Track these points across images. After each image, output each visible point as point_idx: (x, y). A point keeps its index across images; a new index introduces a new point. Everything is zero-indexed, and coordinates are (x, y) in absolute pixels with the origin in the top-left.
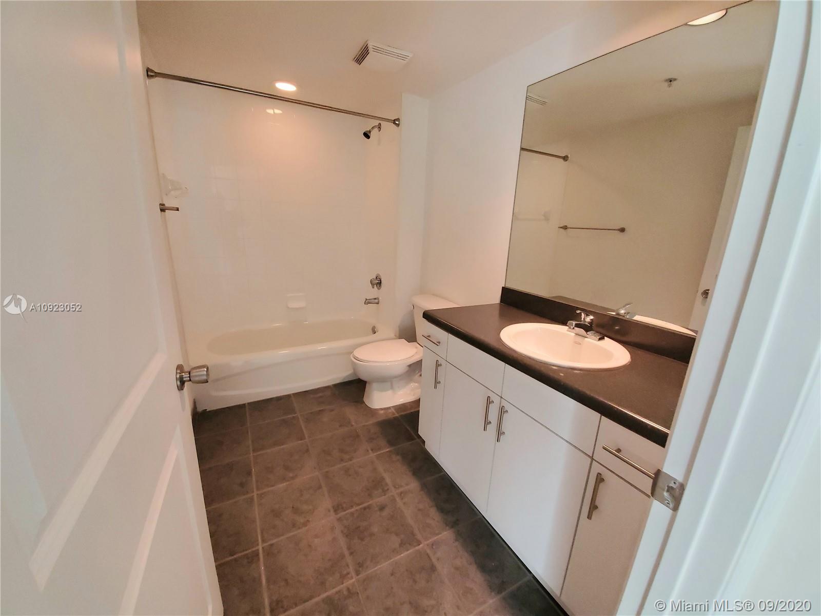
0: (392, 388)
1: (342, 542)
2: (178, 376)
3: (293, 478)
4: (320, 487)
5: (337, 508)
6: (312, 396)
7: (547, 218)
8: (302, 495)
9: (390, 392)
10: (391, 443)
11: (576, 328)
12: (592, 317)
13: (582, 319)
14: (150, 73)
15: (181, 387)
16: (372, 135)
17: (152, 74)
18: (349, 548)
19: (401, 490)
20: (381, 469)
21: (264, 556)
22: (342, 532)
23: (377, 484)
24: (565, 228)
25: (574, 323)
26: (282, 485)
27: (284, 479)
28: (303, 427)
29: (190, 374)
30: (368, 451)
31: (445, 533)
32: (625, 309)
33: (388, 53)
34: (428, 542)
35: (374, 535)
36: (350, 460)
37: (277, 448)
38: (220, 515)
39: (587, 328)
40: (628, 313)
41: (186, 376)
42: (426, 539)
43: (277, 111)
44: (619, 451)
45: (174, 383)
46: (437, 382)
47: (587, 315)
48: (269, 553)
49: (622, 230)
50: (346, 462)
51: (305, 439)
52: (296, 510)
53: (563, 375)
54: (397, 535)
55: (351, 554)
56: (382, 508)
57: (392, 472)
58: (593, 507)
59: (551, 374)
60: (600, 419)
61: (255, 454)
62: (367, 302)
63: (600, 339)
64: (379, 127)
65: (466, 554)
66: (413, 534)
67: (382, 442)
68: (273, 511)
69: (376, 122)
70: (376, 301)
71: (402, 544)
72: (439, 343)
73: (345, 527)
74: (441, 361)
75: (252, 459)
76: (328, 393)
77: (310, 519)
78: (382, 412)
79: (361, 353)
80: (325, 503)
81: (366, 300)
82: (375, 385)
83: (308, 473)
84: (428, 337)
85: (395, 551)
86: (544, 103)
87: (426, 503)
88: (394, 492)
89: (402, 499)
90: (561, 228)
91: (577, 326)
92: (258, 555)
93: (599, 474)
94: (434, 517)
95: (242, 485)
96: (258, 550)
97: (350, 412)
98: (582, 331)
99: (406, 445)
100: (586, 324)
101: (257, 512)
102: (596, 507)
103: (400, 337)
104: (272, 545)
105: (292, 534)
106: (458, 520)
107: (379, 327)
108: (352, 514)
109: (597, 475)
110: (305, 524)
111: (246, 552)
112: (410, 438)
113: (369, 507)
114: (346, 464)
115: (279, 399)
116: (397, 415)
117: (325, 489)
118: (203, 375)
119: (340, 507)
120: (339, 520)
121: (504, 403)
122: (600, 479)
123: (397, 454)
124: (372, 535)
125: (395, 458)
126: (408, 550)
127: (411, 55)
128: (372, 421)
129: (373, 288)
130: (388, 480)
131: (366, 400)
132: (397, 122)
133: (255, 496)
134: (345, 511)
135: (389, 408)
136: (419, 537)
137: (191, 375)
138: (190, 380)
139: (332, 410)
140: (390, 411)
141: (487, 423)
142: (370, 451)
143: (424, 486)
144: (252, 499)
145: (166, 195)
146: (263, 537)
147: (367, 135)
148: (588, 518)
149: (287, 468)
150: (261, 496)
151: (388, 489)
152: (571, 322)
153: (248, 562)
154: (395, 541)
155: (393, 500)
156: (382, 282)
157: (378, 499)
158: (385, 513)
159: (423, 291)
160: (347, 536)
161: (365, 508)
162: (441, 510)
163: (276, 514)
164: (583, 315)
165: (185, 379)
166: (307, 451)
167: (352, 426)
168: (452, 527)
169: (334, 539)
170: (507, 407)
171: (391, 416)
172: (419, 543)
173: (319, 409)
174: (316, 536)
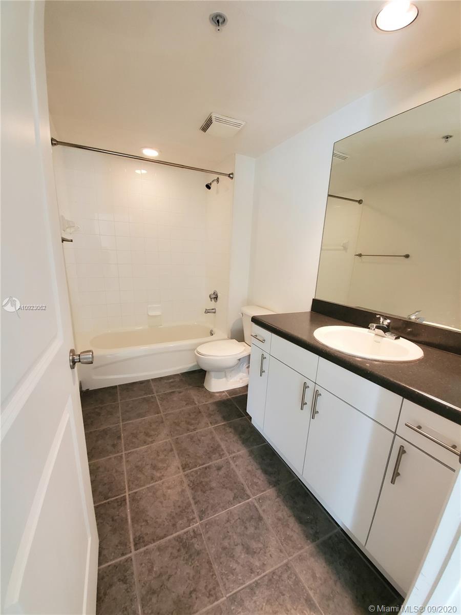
0: (226, 376)
1: (189, 493)
2: (71, 358)
3: (152, 442)
4: (172, 450)
5: (185, 467)
6: (166, 381)
7: (345, 248)
8: (158, 455)
9: (224, 379)
10: (225, 418)
11: (376, 329)
12: (388, 321)
13: (381, 323)
14: (54, 142)
15: (73, 367)
16: (212, 186)
17: (55, 143)
18: (194, 499)
19: (234, 455)
20: (218, 438)
21: (130, 501)
22: (189, 485)
23: (215, 450)
24: (360, 255)
25: (375, 325)
26: (144, 447)
27: (145, 442)
28: (159, 404)
29: (79, 356)
30: (208, 424)
31: (269, 490)
32: (416, 316)
33: (226, 122)
34: (255, 497)
35: (213, 489)
36: (194, 430)
37: (139, 420)
38: (98, 468)
39: (386, 330)
40: (418, 318)
41: (76, 358)
42: (254, 494)
43: (144, 172)
44: (420, 427)
45: (68, 364)
46: (262, 372)
47: (385, 319)
48: (134, 499)
49: (407, 256)
50: (191, 431)
51: (161, 413)
52: (154, 467)
53: (368, 365)
54: (231, 490)
55: (196, 503)
56: (219, 469)
57: (226, 441)
58: (396, 474)
59: (359, 364)
60: (402, 402)
61: (124, 423)
62: (207, 312)
63: (396, 338)
64: (218, 180)
65: (286, 509)
66: (243, 489)
67: (219, 418)
68: (137, 467)
69: (215, 177)
70: (213, 311)
71: (235, 498)
72: (264, 340)
73: (191, 481)
74: (266, 355)
75: (121, 427)
76: (177, 379)
77: (165, 474)
78: (218, 395)
79: (202, 350)
80: (176, 463)
81: (206, 310)
82: (213, 374)
83: (162, 439)
84: (255, 337)
85: (230, 503)
86: (345, 158)
87: (253, 466)
88: (228, 456)
89: (235, 462)
90: (357, 255)
91: (378, 327)
92: (125, 500)
93: (402, 447)
94: (260, 478)
95: (114, 446)
96: (125, 496)
97: (193, 394)
98: (381, 332)
99: (237, 420)
100: (384, 326)
101: (125, 467)
102: (398, 474)
103: (232, 338)
104: (136, 493)
105: (151, 485)
106: (278, 480)
107: (215, 330)
108: (196, 472)
109: (400, 448)
110: (160, 478)
111: (117, 497)
112: (240, 416)
113: (209, 467)
114: (191, 433)
115: (141, 382)
116: (229, 397)
117: (175, 452)
118: (90, 358)
119: (187, 466)
120: (186, 475)
121: (317, 388)
122: (402, 451)
123: (230, 427)
124: (211, 489)
125: (228, 430)
126: (240, 503)
127: (243, 123)
128: (211, 401)
129: (211, 301)
130: (223, 446)
131: (206, 385)
132: (230, 176)
133: (124, 456)
134: (190, 469)
135: (223, 392)
136: (248, 492)
137: (81, 357)
138: (80, 361)
139: (180, 392)
140: (224, 394)
141: (303, 404)
142: (209, 424)
143: (251, 453)
144: (121, 457)
145: (64, 231)
146: (129, 486)
147: (208, 187)
148: (391, 483)
149: (147, 434)
150: (127, 455)
151: (223, 454)
152: (373, 324)
153: (118, 505)
154: (229, 495)
155: (228, 463)
156: (218, 296)
157: (216, 461)
158: (221, 473)
159: (249, 303)
160: (192, 489)
161: (206, 468)
162: (265, 472)
163: (140, 469)
164: (382, 320)
165: (76, 360)
166: (162, 422)
167: (195, 404)
168: (275, 486)
169: (183, 491)
170: (321, 391)
171: (225, 398)
172: (249, 497)
173: (171, 391)
174: (169, 488)
